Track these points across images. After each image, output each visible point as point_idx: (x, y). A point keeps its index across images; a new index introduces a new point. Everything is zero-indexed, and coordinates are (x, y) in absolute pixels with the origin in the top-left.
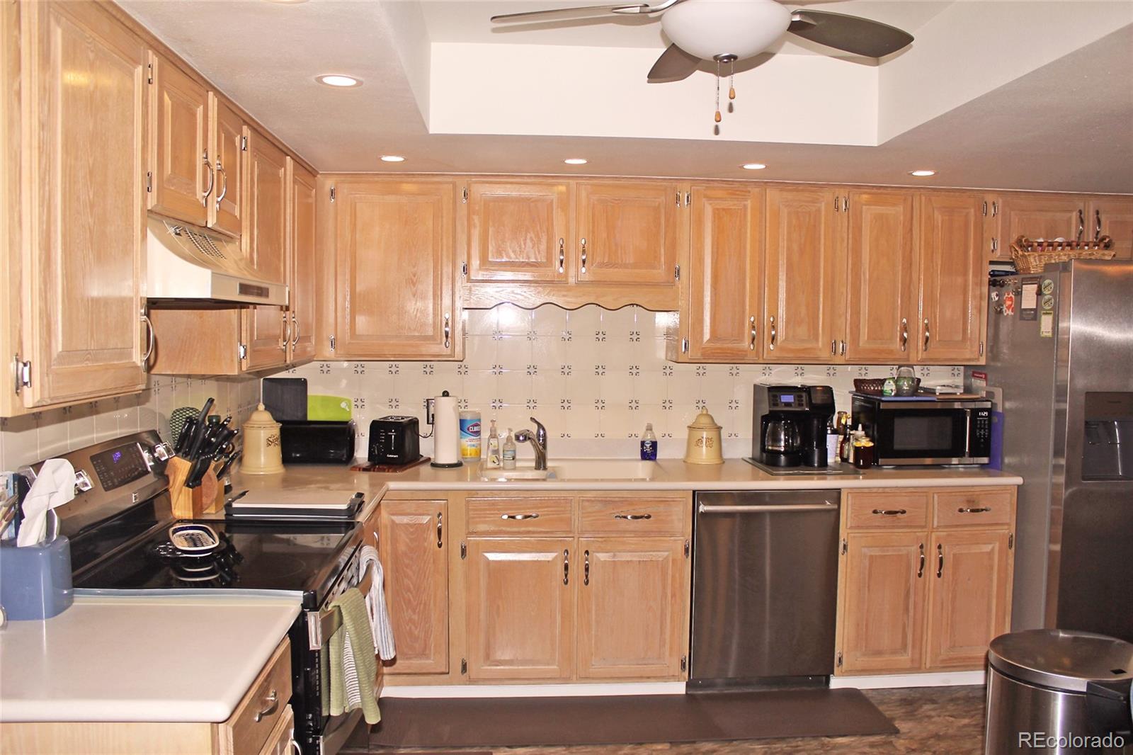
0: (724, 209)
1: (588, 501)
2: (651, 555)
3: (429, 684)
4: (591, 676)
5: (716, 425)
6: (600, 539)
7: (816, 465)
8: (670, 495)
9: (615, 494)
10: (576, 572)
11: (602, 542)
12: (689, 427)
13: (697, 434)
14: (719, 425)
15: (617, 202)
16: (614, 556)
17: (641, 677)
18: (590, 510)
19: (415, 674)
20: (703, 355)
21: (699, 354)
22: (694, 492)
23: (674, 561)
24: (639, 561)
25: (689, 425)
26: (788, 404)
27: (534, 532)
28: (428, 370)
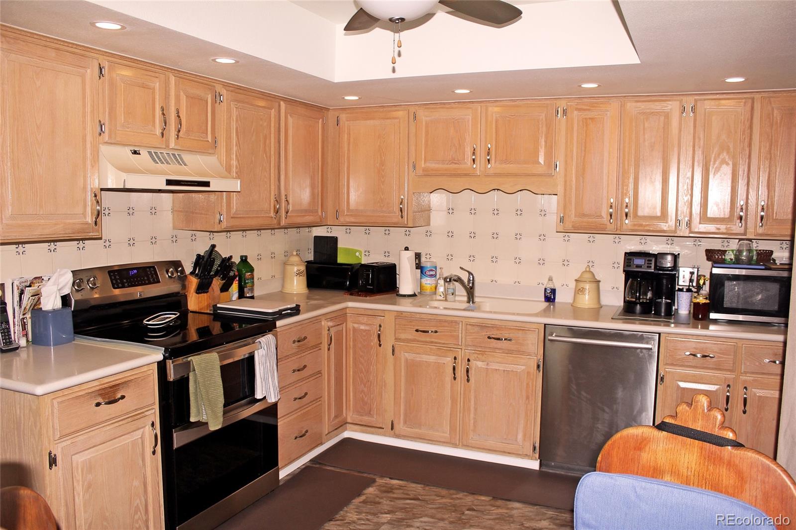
0: (590, 118)
1: (470, 325)
2: (513, 367)
3: (373, 433)
4: (470, 445)
5: (596, 279)
6: (478, 352)
7: (663, 314)
8: (528, 326)
9: (490, 322)
10: (460, 373)
11: (479, 354)
12: (576, 280)
13: (581, 285)
14: (598, 279)
15: (512, 117)
16: (488, 364)
17: (504, 452)
18: (471, 331)
19: (366, 426)
20: (573, 226)
21: (571, 226)
22: (545, 325)
23: (528, 373)
24: (504, 370)
25: (576, 278)
26: (638, 266)
27: (436, 343)
28: (387, 232)
